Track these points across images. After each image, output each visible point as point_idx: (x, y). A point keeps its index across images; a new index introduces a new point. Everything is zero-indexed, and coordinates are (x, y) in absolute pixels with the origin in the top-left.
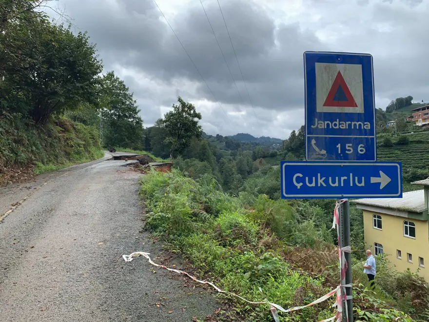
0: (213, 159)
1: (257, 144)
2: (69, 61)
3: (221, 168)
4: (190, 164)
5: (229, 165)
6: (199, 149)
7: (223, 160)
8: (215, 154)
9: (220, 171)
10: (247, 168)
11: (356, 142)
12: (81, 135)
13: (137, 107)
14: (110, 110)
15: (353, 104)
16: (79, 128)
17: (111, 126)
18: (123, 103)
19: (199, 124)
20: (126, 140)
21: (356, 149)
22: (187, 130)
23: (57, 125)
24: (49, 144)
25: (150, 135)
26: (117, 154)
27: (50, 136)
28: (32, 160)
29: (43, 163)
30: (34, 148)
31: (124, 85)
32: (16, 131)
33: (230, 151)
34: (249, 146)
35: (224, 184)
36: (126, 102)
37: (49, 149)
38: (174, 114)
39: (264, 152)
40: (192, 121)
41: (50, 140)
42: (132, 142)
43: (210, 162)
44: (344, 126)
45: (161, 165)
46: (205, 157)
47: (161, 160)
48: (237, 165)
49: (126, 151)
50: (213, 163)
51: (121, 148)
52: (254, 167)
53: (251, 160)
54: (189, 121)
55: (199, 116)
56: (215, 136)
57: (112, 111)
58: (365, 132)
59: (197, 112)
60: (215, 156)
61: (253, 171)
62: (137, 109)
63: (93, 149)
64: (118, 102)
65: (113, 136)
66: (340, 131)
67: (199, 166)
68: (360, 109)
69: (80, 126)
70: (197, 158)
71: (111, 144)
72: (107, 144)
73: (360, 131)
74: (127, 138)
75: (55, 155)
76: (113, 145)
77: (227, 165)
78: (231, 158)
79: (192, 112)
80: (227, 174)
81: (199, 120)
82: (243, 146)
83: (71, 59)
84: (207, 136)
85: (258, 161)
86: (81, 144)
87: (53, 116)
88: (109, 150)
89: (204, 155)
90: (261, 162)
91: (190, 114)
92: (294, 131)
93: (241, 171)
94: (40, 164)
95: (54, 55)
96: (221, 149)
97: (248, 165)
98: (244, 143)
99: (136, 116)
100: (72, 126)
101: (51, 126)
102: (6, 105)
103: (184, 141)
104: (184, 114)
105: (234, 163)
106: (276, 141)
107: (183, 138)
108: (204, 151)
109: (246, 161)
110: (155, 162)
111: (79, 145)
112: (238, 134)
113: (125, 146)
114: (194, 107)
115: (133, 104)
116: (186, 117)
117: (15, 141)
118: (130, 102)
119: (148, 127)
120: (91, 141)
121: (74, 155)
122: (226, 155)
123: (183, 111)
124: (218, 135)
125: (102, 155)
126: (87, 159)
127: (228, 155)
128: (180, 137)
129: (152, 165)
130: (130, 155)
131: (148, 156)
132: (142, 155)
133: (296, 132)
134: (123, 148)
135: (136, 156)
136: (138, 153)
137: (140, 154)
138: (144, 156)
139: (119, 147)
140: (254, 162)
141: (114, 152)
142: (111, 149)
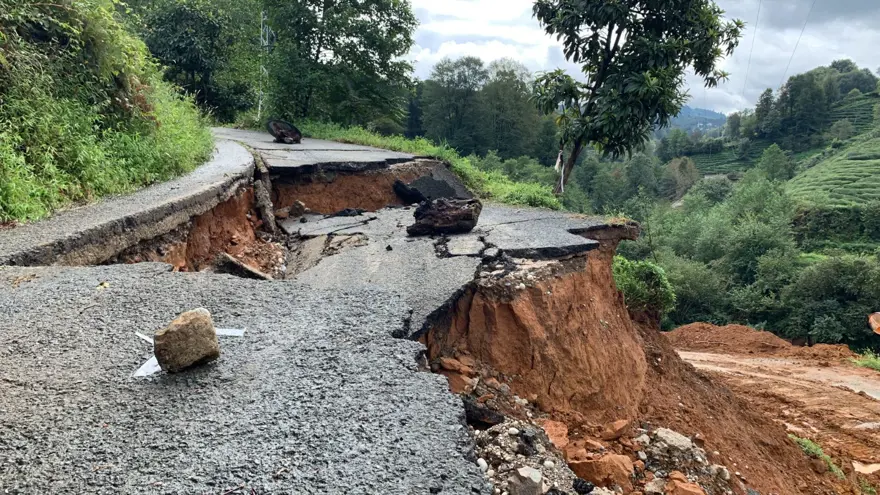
6: (535, 133)
25: (421, 100)
39: (688, 143)
45: (577, 251)
49: (350, 137)
51: (332, 127)
52: (664, 178)
72: (280, 108)
80: (604, 195)
85: (676, 163)
88: (271, 132)
90: (683, 166)
92: (770, 91)
109: (651, 164)
110: (486, 196)
113: (346, 117)
129: (507, 251)
130: (358, 163)
131: (448, 165)
132: (418, 161)
133: (774, 93)
134: (338, 125)
135: (392, 166)
136: (400, 150)
137: (410, 156)
138: (426, 164)
139: (326, 121)
140: (666, 167)
141: (291, 143)
142: (278, 128)
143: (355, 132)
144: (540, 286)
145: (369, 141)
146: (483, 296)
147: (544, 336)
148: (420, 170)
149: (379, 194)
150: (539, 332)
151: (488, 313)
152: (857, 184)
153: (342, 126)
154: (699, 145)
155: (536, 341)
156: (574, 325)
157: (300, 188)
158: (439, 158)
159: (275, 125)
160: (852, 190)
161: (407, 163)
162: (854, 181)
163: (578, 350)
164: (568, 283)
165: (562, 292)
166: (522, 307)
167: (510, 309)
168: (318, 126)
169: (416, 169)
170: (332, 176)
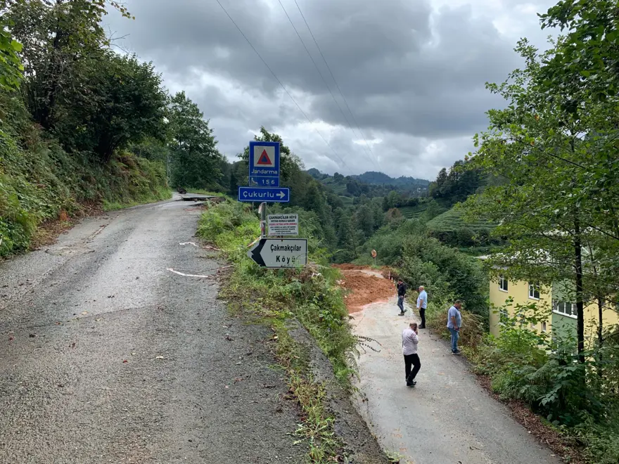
0: (326, 208)
1: (393, 188)
2: (134, 96)
3: (336, 221)
6: (304, 193)
7: (340, 209)
8: (329, 201)
9: (335, 225)
10: (374, 222)
11: (271, 179)
12: (145, 173)
13: (213, 138)
14: (180, 142)
15: (270, 163)
16: (143, 164)
17: (181, 161)
18: (196, 133)
20: (200, 179)
21: (270, 182)
23: (120, 161)
24: (113, 182)
25: (237, 173)
26: (188, 196)
27: (113, 174)
28: (99, 198)
29: (109, 201)
30: (100, 186)
31: (197, 110)
32: (84, 168)
33: (353, 198)
34: (380, 190)
36: (199, 131)
37: (113, 186)
39: (399, 199)
41: (114, 178)
42: (208, 182)
44: (266, 172)
46: (313, 205)
48: (359, 217)
49: (199, 192)
50: (325, 213)
51: (194, 189)
52: (383, 220)
53: (380, 210)
56: (333, 175)
57: (182, 143)
58: (275, 175)
60: (330, 204)
62: (214, 141)
63: (159, 189)
64: (189, 131)
65: (183, 174)
66: (264, 175)
68: (273, 165)
69: (144, 162)
70: (301, 206)
71: (181, 184)
72: (176, 184)
73: (273, 175)
74: (201, 176)
75: (120, 194)
76: (183, 185)
77: (345, 216)
78: (354, 206)
80: (345, 229)
82: (372, 190)
83: (136, 93)
84: (321, 175)
85: (390, 211)
86: (146, 183)
87: (116, 152)
88: (178, 191)
89: (313, 202)
90: (394, 213)
92: (444, 169)
93: (364, 225)
94: (106, 201)
95: (119, 90)
96: (340, 194)
97: (375, 216)
98: (375, 186)
99: (213, 149)
100: (136, 161)
101: (114, 163)
102: (73, 142)
105: (356, 213)
106: (422, 183)
108: (312, 196)
109: (373, 212)
111: (143, 184)
112: (367, 173)
113: (198, 186)
115: (209, 134)
117: (83, 178)
118: (205, 131)
120: (157, 180)
121: (139, 195)
122: (348, 203)
124: (336, 174)
125: (170, 196)
126: (153, 199)
127: (350, 203)
133: (447, 171)
139: (192, 188)
140: (385, 213)
141: (184, 193)
142: (180, 191)
143: (201, 191)
145: (205, 193)
152: (459, 219)
154: (405, 201)
160: (455, 222)
162: (458, 218)
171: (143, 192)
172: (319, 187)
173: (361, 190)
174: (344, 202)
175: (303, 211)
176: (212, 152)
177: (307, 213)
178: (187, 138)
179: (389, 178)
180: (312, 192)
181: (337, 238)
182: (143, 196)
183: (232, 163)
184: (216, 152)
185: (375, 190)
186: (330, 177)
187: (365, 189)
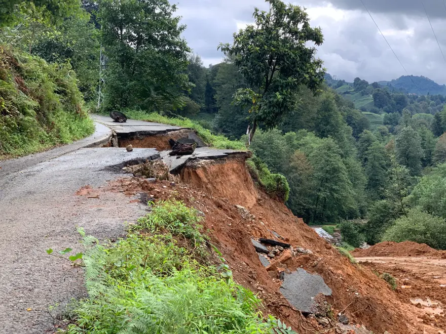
0: (346, 130)
1: (444, 100)
3: (363, 152)
4: (295, 142)
5: (381, 145)
6: (315, 110)
7: (367, 133)
8: (349, 120)
9: (361, 158)
10: (422, 153)
12: (34, 85)
13: (177, 20)
17: (122, 63)
18: (149, 12)
19: (316, 57)
20: (153, 94)
22: (286, 72)
25: (215, 81)
26: (134, 125)
33: (383, 115)
34: (425, 103)
35: (369, 185)
36: (154, 8)
38: (258, 33)
40: (300, 48)
42: (166, 99)
43: (340, 140)
45: (221, 157)
47: (226, 142)
48: (399, 146)
49: (151, 118)
50: (346, 140)
51: (141, 113)
52: (435, 149)
53: (429, 133)
54: (291, 48)
55: (316, 37)
57: (124, 31)
59: (312, 26)
60: (349, 124)
61: (434, 158)
62: (179, 25)
63: (61, 119)
65: (125, 85)
67: (315, 146)
70: (310, 129)
72: (112, 102)
74: (156, 89)
76: (126, 104)
77: (377, 144)
78: (385, 128)
79: (300, 26)
80: (377, 163)
81: (316, 46)
82: (412, 102)
84: (335, 81)
86: (29, 107)
88: (112, 117)
89: (328, 123)
91: (295, 33)
93: (407, 158)
96: (363, 110)
97: (422, 144)
98: (415, 98)
99: (176, 40)
103: (279, 97)
104: (281, 31)
105: (393, 140)
107: (276, 89)
108: (327, 114)
109: (418, 137)
110: (211, 146)
111: (22, 109)
112: (403, 77)
113: (149, 107)
114: (305, 14)
115: (169, 14)
116: (285, 40)
118: (163, 9)
119: (213, 65)
122: (376, 123)
123: (278, 24)
124: (357, 79)
125: (88, 131)
126: (41, 143)
127: (380, 123)
128: (270, 87)
129: (198, 157)
130: (154, 131)
131: (196, 133)
132: (181, 130)
134: (145, 112)
135: (169, 133)
136: (175, 125)
137: (178, 128)
138: (186, 132)
139: (138, 110)
140: (438, 139)
141: (122, 122)
142: (116, 115)
143: (155, 116)
144: (206, 166)
145: (161, 121)
146: (188, 168)
147: (207, 181)
148: (182, 134)
149: (163, 145)
150: (205, 180)
151: (189, 173)
153: (147, 112)
155: (204, 182)
156: (218, 180)
157: (129, 142)
158: (193, 129)
159: (114, 113)
161: (176, 131)
163: (219, 187)
164: (217, 167)
165: (214, 169)
166: (200, 172)
167: (195, 172)
168: (134, 112)
169: (180, 134)
170: (142, 137)
171: (21, 129)
172: (337, 99)
173: (394, 102)
174: (370, 120)
175: (313, 138)
176: (176, 44)
177: (322, 141)
178: (133, 21)
179: (436, 84)
180: (326, 108)
181: (365, 179)
182: (17, 137)
183: (207, 67)
184: (182, 45)
185: (416, 103)
186: (347, 84)
187: (401, 103)
